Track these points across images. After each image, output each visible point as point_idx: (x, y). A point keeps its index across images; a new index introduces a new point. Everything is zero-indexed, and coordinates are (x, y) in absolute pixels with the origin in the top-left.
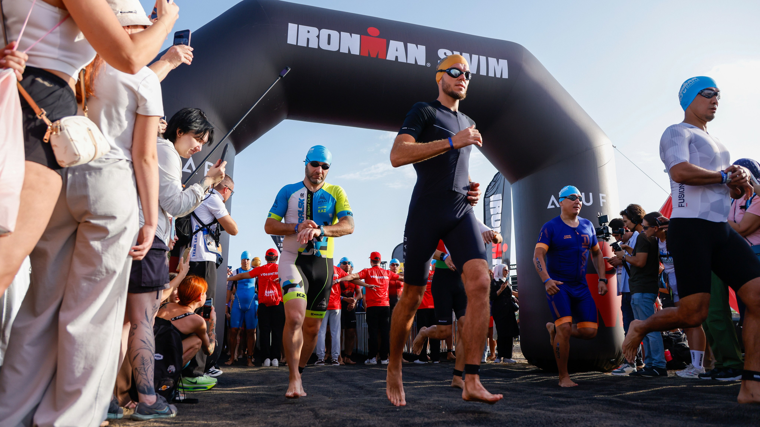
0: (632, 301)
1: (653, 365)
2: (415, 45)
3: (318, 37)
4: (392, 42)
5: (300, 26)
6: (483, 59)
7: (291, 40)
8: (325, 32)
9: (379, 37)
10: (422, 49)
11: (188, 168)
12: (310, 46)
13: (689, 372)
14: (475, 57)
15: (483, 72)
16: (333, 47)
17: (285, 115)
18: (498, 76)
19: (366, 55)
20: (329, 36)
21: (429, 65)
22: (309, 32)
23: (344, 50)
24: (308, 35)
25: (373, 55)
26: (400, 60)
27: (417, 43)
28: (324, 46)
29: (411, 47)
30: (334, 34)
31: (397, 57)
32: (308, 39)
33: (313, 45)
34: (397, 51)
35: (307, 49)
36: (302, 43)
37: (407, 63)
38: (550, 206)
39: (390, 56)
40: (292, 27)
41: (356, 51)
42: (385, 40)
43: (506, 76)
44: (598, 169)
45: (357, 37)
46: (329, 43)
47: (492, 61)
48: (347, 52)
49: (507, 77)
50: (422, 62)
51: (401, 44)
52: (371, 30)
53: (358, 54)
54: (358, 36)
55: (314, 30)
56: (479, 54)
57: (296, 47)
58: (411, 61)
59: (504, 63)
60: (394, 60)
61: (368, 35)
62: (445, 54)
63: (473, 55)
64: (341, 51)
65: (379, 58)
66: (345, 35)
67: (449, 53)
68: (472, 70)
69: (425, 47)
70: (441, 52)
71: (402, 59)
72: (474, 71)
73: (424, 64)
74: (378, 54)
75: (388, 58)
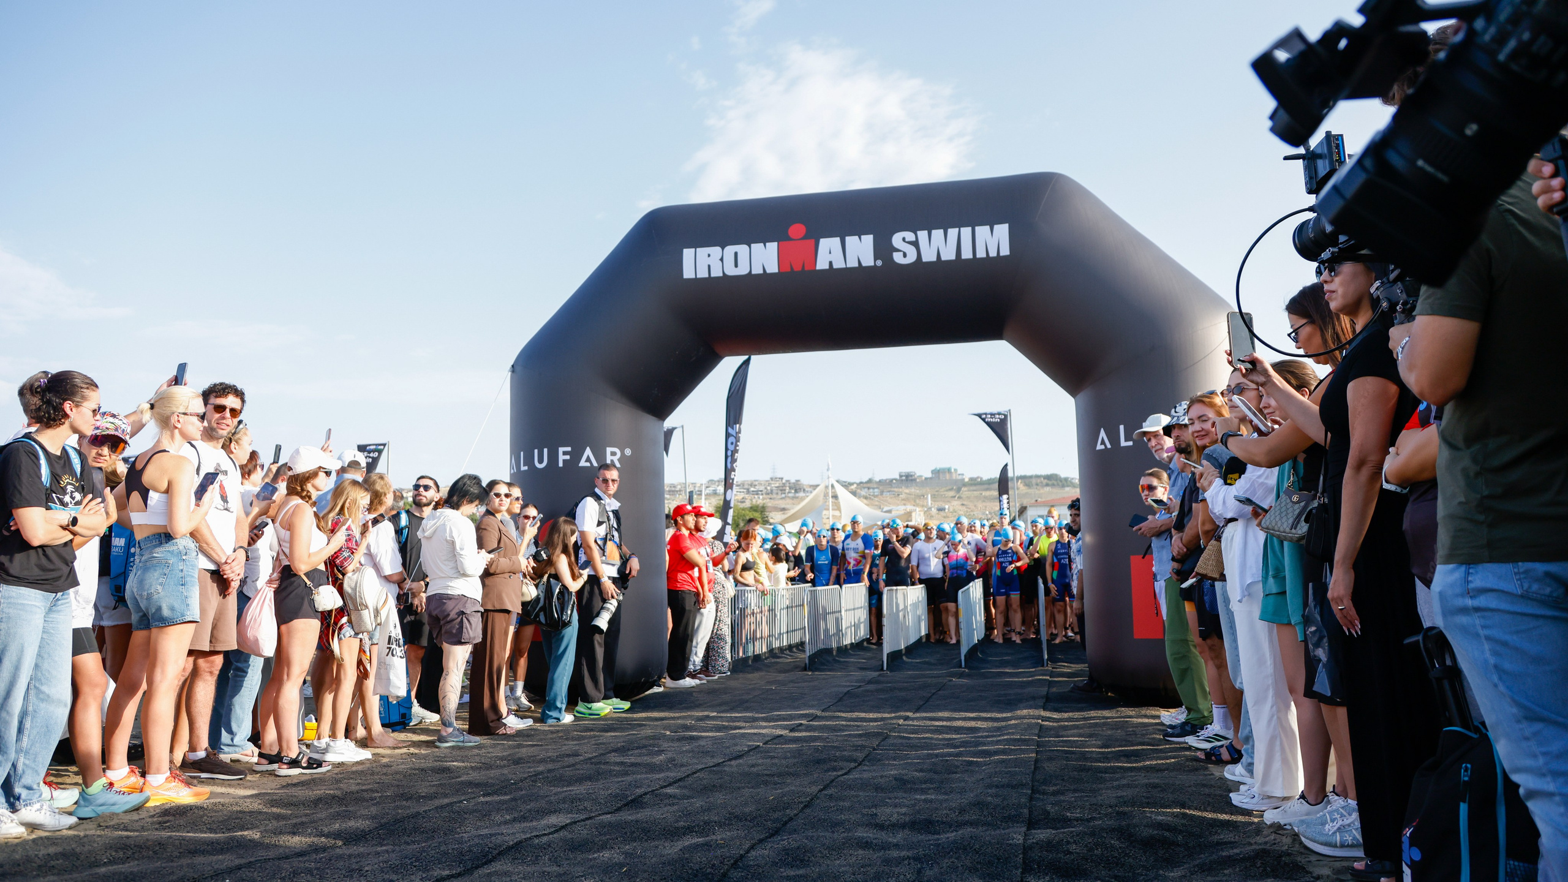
2: (857, 237)
3: (722, 260)
4: (823, 242)
5: (698, 249)
6: (966, 232)
7: (688, 273)
8: (730, 250)
9: (804, 238)
10: (868, 239)
11: (586, 461)
12: (712, 275)
14: (953, 233)
15: (967, 254)
16: (743, 270)
18: (993, 253)
19: (788, 270)
20: (736, 254)
21: (879, 263)
22: (709, 255)
23: (757, 270)
24: (709, 260)
25: (797, 268)
27: (861, 232)
28: (731, 271)
29: (851, 240)
30: (742, 249)
31: (831, 263)
32: (709, 266)
33: (717, 273)
34: (830, 253)
35: (710, 280)
36: (703, 274)
37: (847, 269)
38: (1100, 447)
39: (822, 264)
40: (688, 254)
41: (773, 268)
42: (812, 242)
43: (1005, 251)
45: (773, 247)
46: (736, 266)
47: (982, 231)
48: (761, 272)
49: (1008, 253)
50: (868, 261)
52: (794, 230)
53: (776, 271)
54: (776, 244)
55: (716, 251)
56: (959, 226)
57: (696, 281)
58: (852, 263)
59: (1002, 231)
61: (789, 239)
62: (904, 239)
63: (949, 230)
64: (753, 273)
65: (806, 269)
66: (757, 247)
67: (910, 236)
68: (949, 255)
69: (872, 236)
70: (897, 240)
71: (839, 264)
72: (953, 257)
73: (873, 264)
74: (804, 264)
75: (819, 267)
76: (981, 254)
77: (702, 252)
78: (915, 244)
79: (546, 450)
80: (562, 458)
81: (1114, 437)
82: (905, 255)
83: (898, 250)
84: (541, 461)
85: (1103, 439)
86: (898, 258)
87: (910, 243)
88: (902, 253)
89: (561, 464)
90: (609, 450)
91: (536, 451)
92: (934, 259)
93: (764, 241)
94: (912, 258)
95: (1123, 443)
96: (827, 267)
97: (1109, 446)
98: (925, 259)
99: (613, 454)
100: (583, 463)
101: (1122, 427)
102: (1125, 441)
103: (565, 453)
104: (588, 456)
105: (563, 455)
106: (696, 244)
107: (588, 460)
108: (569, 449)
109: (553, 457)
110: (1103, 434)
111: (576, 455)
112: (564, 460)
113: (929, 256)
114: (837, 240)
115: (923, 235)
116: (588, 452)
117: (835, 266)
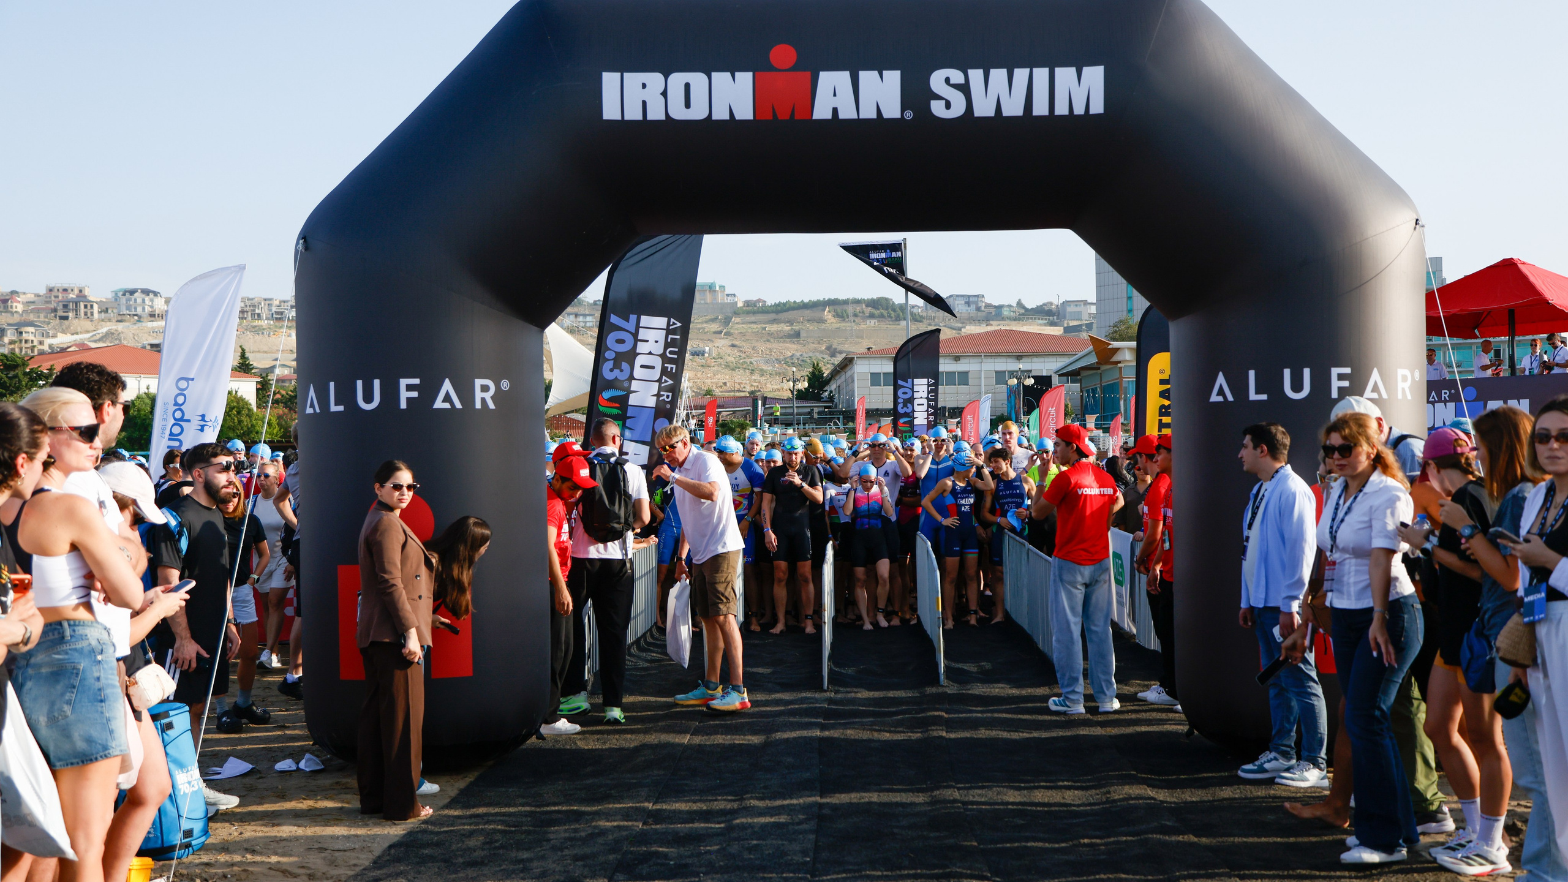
2: (876, 73)
3: (664, 94)
4: (824, 77)
5: (625, 74)
6: (1041, 74)
7: (610, 111)
8: (678, 79)
9: (794, 68)
10: (893, 77)
11: (444, 401)
12: (648, 118)
14: (1021, 75)
15: (1040, 108)
16: (697, 112)
18: (1079, 110)
19: (769, 117)
20: (687, 86)
21: (909, 115)
22: (644, 86)
23: (720, 114)
24: (644, 94)
25: (783, 115)
27: (882, 66)
28: (679, 113)
29: (867, 77)
30: (697, 80)
31: (835, 111)
32: (644, 103)
33: (656, 113)
34: (835, 95)
35: (645, 125)
36: (633, 114)
37: (859, 120)
38: (1215, 398)
39: (821, 111)
40: (610, 80)
41: (745, 112)
43: (1098, 107)
45: (745, 79)
46: (688, 105)
47: (1065, 75)
48: (727, 117)
49: (1101, 110)
50: (892, 110)
52: (778, 53)
53: (751, 118)
54: (750, 75)
55: (655, 79)
56: (1031, 64)
57: (623, 125)
58: (868, 112)
59: (1095, 75)
60: (830, 116)
61: (770, 68)
62: (947, 80)
63: (1016, 70)
64: (714, 118)
65: (797, 117)
66: (721, 78)
67: (957, 76)
68: (1013, 108)
69: (899, 72)
70: (937, 80)
71: (847, 112)
72: (1019, 111)
73: (898, 115)
74: (794, 107)
75: (817, 115)
76: (1061, 109)
77: (633, 79)
78: (965, 89)
79: (377, 383)
80: (404, 395)
81: (1238, 386)
82: (948, 105)
83: (940, 98)
84: (368, 398)
85: (1221, 387)
86: (937, 108)
87: (956, 86)
88: (943, 102)
89: (403, 405)
90: (478, 383)
91: (359, 383)
92: (991, 113)
93: (733, 69)
94: (958, 109)
95: (1253, 396)
96: (828, 115)
97: (1230, 398)
98: (978, 113)
99: (485, 388)
100: (439, 404)
101: (1252, 374)
102: (1257, 393)
103: (410, 388)
104: (447, 392)
105: (406, 392)
106: (623, 66)
107: (447, 398)
108: (417, 381)
109: (390, 393)
110: (1221, 380)
111: (429, 390)
112: (408, 399)
113: (984, 108)
114: (845, 76)
115: (976, 76)
116: (447, 386)
117: (842, 116)
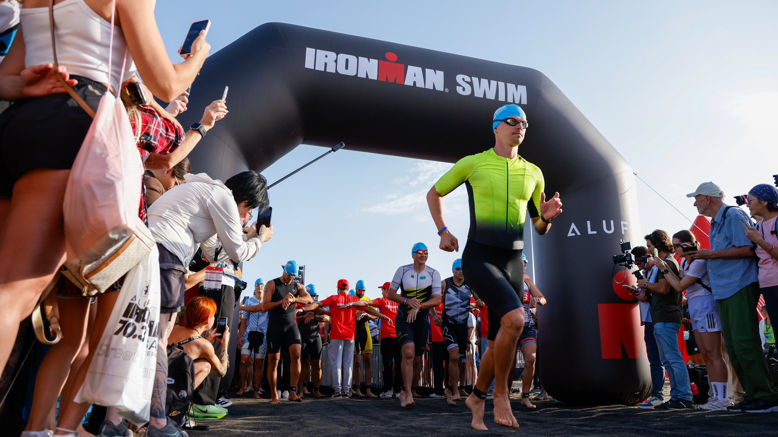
0: (654, 330)
1: (679, 397)
2: (433, 71)
3: (336, 61)
4: (410, 68)
5: (317, 50)
6: (502, 85)
7: (309, 64)
8: (342, 57)
9: (396, 62)
10: (440, 74)
12: (327, 71)
13: (712, 404)
14: (494, 83)
15: (502, 98)
16: (351, 72)
17: (301, 140)
18: (517, 101)
19: (385, 80)
20: (347, 60)
21: (447, 90)
22: (326, 56)
23: (362, 75)
24: (326, 60)
25: (391, 80)
26: (418, 85)
27: (435, 68)
28: (342, 70)
29: (429, 72)
30: (352, 59)
31: (415, 83)
32: (326, 64)
33: (331, 69)
34: (415, 76)
35: (325, 73)
36: (320, 67)
37: (425, 89)
38: (570, 234)
39: (409, 82)
40: (310, 52)
41: (374, 76)
42: (403, 66)
43: (524, 101)
44: (619, 196)
45: (374, 62)
46: (347, 68)
47: (511, 87)
48: (365, 77)
49: (526, 103)
50: (440, 87)
51: (419, 70)
52: (388, 55)
53: (376, 79)
54: (376, 61)
55: (332, 55)
56: (498, 80)
57: (314, 72)
58: (429, 86)
59: (523, 89)
60: (412, 85)
61: (386, 60)
62: (463, 79)
63: (492, 81)
64: (358, 76)
65: (397, 82)
66: (363, 60)
67: (468, 79)
68: (491, 96)
69: (443, 72)
70: (459, 78)
71: (420, 84)
72: (493, 98)
73: (442, 90)
74: (396, 78)
75: (406, 83)
76: (510, 99)
77: (321, 53)
78: (471, 84)
82: (464, 89)
83: (460, 85)
85: (573, 229)
86: (459, 90)
87: (467, 82)
88: (462, 88)
92: (482, 96)
94: (468, 92)
95: (590, 232)
97: (578, 234)
98: (476, 95)
101: (588, 222)
102: (592, 231)
106: (317, 47)
110: (573, 226)
113: (479, 94)
115: (475, 80)
117: (417, 86)
